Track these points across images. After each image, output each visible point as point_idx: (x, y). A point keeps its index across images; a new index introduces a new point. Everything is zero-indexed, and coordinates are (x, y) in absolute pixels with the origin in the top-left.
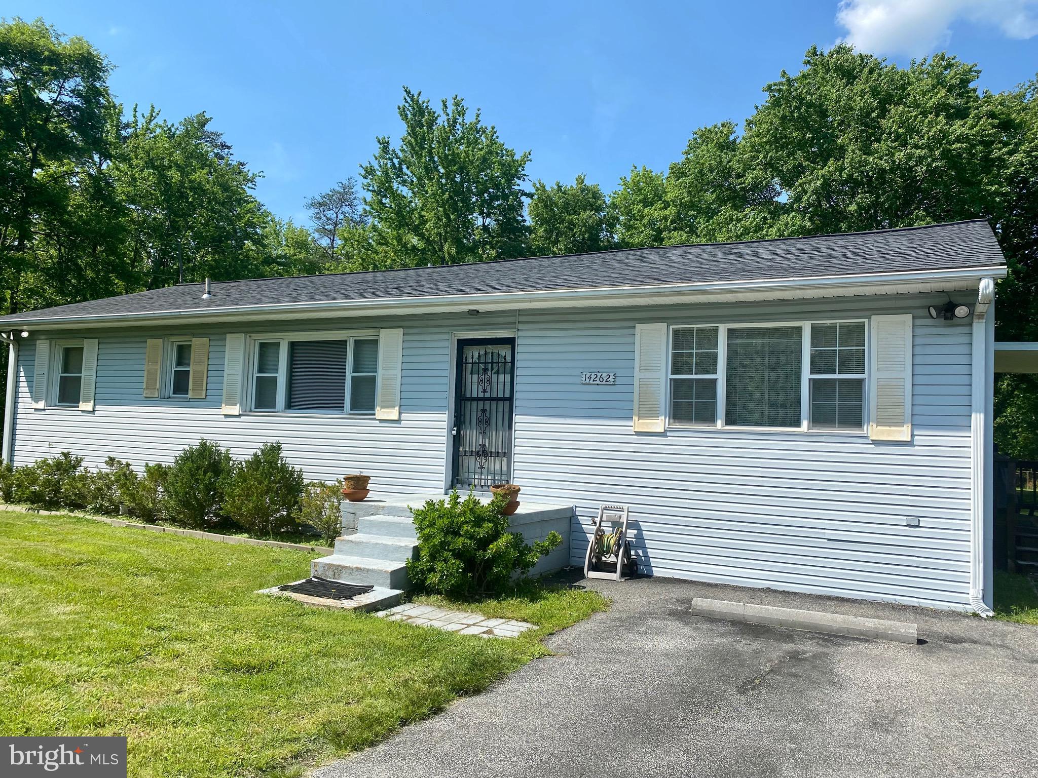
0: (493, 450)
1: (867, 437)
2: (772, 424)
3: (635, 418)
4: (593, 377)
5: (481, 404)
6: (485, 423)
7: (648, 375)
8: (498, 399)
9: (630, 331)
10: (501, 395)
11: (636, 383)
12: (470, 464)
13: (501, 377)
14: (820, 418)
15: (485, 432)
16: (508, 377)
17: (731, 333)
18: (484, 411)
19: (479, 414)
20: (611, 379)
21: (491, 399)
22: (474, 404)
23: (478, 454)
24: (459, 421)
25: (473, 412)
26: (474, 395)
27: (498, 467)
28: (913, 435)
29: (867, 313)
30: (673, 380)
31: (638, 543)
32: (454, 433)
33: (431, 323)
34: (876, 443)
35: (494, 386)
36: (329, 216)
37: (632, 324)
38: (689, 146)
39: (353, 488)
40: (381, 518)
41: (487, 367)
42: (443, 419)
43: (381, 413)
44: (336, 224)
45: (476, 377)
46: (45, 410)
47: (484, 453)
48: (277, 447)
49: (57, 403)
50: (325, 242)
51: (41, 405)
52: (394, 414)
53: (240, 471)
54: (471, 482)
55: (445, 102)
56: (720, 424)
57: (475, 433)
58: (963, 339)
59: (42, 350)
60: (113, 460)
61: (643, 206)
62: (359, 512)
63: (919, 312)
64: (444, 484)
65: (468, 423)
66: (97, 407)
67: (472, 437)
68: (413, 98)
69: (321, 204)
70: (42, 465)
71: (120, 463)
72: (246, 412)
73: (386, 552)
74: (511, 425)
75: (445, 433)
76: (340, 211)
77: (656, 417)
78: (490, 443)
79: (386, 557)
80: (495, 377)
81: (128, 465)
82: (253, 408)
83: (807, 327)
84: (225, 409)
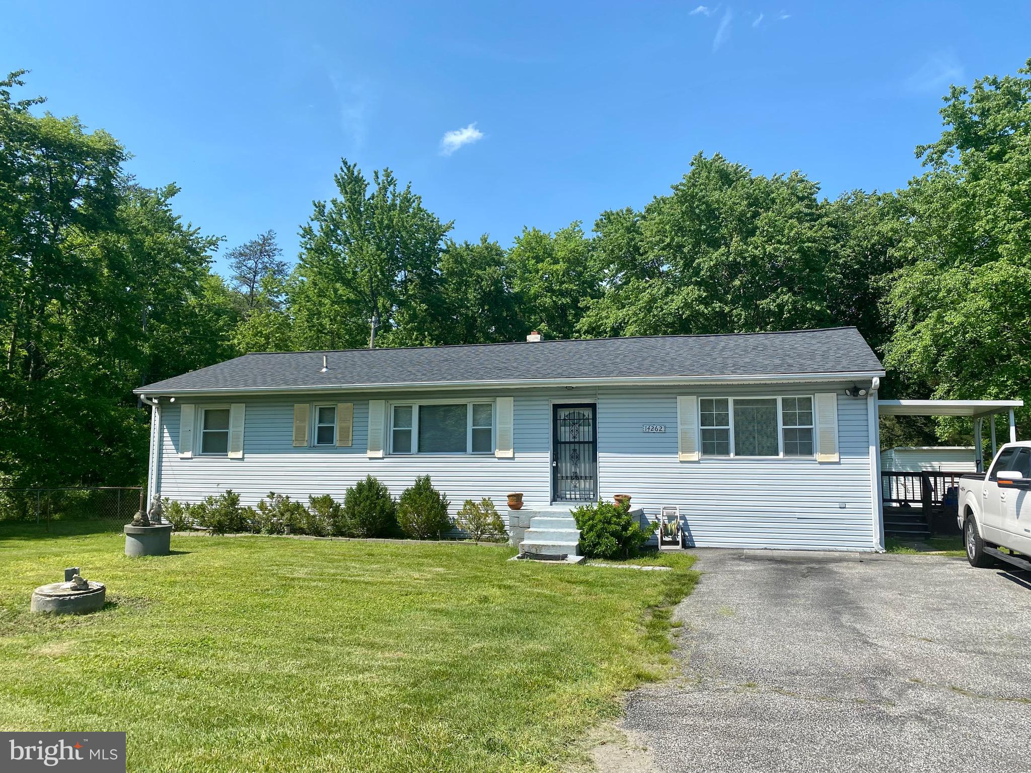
0: (583, 475)
1: (816, 460)
2: (760, 455)
3: (680, 453)
4: (651, 428)
5: (572, 445)
6: (575, 458)
7: (686, 427)
8: (584, 443)
9: (674, 400)
10: (586, 440)
11: (679, 432)
12: (563, 484)
13: (586, 428)
14: (789, 451)
15: (576, 464)
16: (591, 428)
17: (736, 402)
18: (575, 450)
19: (572, 452)
20: (663, 429)
21: (579, 443)
22: (567, 445)
23: (572, 478)
24: (556, 457)
25: (566, 452)
26: (567, 440)
27: (583, 486)
28: (840, 459)
29: (813, 392)
30: (703, 431)
31: (685, 528)
32: (554, 465)
33: (534, 393)
34: (821, 463)
35: (582, 434)
36: (249, 265)
37: (674, 396)
38: (597, 225)
39: (516, 501)
40: (542, 518)
41: (575, 422)
42: (547, 456)
43: (499, 453)
44: (256, 273)
45: (567, 428)
46: (192, 458)
47: (576, 477)
48: (427, 479)
49: (201, 453)
50: (245, 289)
51: (188, 454)
52: (509, 454)
53: (408, 496)
54: (568, 496)
55: (376, 173)
56: (732, 455)
57: (569, 465)
58: (863, 407)
59: (187, 411)
60: (273, 494)
61: (537, 262)
62: (521, 517)
63: (840, 392)
64: (549, 499)
65: (563, 458)
66: (246, 456)
67: (567, 468)
68: (348, 169)
69: (241, 254)
70: (210, 501)
71: (280, 496)
72: (387, 455)
73: (562, 536)
74: (595, 459)
75: (549, 465)
76: (260, 261)
77: (693, 452)
78: (580, 472)
79: (562, 540)
80: (581, 428)
81: (288, 498)
82: (391, 452)
83: (779, 399)
84: (370, 454)
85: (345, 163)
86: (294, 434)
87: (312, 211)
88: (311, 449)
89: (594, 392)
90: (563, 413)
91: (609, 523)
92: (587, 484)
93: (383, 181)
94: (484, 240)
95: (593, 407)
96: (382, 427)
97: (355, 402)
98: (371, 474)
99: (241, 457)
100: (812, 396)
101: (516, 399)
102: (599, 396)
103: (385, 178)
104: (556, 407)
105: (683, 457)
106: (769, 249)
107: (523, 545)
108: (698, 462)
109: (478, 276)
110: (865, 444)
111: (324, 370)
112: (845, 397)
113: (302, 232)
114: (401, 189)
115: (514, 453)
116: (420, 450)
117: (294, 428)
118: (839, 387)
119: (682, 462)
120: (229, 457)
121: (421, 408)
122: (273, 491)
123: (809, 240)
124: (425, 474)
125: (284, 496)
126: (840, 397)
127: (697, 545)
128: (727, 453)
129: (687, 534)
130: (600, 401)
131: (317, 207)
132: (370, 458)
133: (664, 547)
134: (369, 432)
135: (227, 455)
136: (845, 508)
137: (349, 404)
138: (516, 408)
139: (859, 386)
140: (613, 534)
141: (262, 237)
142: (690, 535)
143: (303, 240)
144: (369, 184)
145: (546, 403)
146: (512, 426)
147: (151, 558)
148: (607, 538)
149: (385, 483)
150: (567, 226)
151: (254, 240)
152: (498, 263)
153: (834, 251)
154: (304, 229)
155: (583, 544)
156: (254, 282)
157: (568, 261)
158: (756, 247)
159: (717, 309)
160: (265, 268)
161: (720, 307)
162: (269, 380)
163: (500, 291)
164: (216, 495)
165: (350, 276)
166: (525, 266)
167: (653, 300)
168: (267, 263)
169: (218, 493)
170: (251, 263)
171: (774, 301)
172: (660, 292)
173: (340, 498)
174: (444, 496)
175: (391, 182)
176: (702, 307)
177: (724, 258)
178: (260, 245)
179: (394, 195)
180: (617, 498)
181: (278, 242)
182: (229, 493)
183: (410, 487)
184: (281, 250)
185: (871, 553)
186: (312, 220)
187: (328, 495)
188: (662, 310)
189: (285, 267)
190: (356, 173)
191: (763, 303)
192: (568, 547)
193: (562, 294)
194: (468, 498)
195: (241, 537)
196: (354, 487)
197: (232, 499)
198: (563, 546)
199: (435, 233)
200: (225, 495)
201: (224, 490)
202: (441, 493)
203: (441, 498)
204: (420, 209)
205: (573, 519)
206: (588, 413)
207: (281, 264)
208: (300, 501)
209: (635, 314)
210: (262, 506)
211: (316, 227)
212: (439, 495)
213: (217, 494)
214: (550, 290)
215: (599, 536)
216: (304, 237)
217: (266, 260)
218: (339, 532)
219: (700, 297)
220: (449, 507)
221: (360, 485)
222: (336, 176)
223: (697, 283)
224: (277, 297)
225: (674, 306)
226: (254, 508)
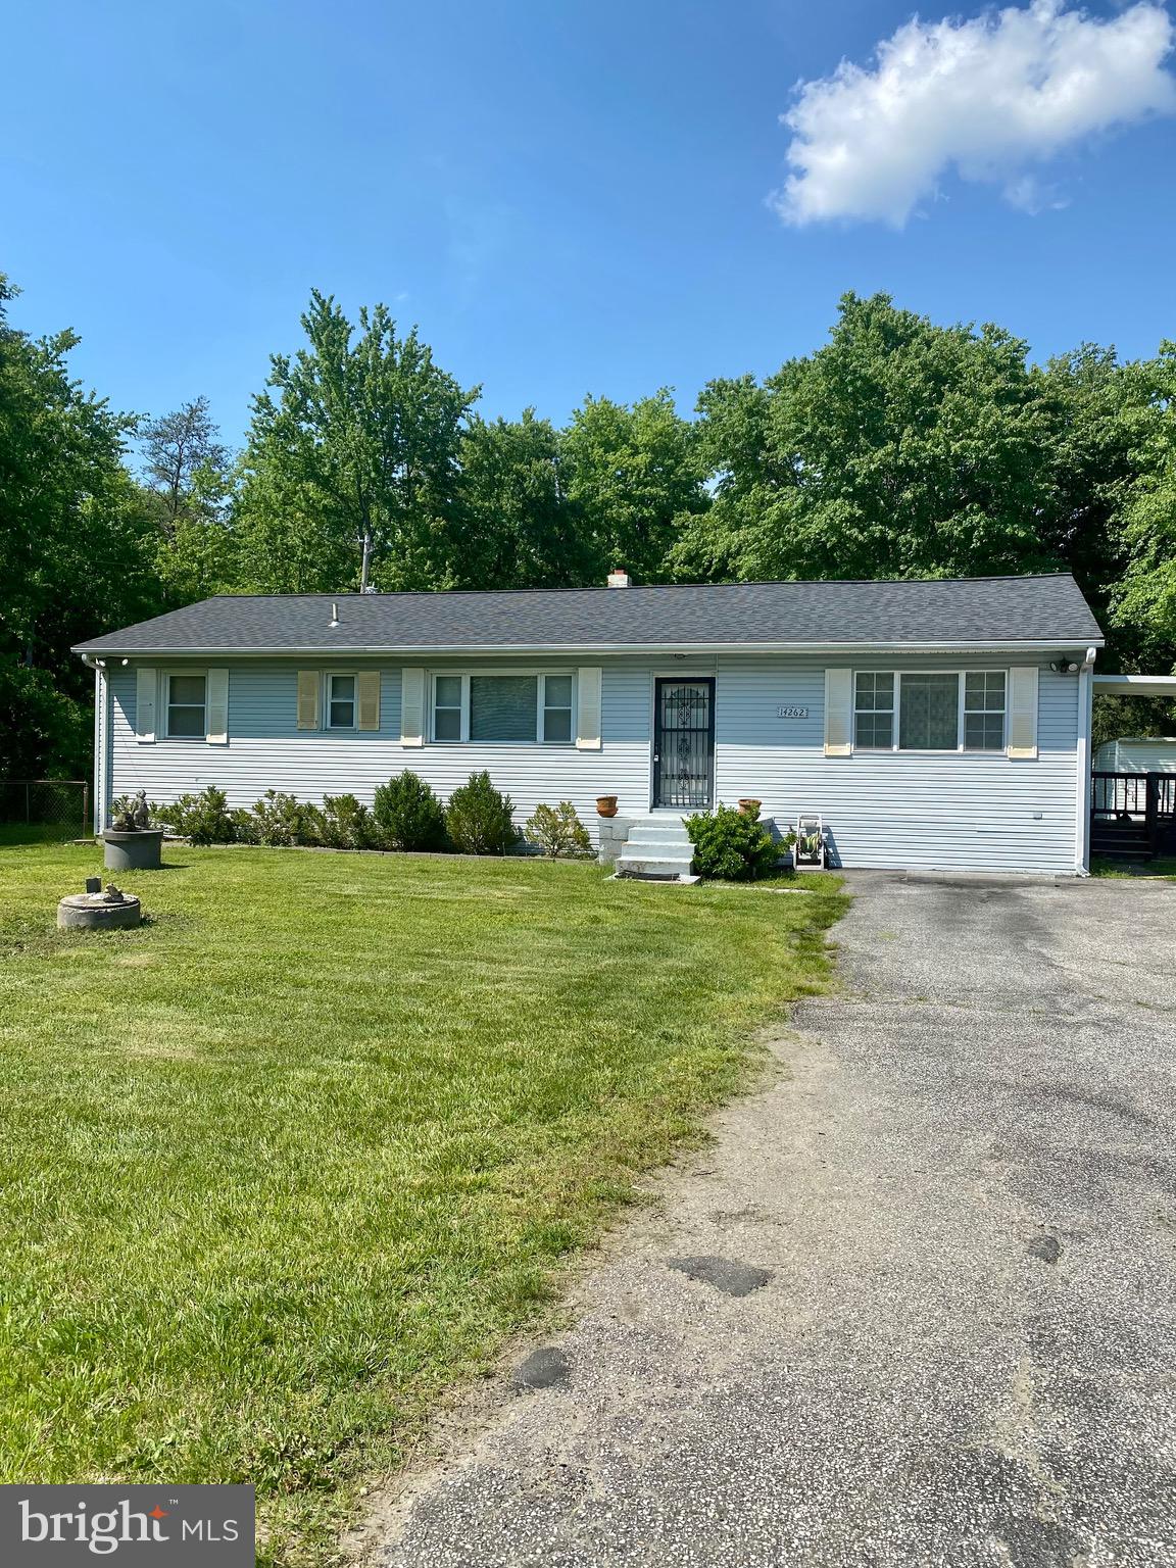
0: (694, 773)
1: (1006, 756)
2: (932, 747)
3: (826, 745)
4: (788, 711)
5: (681, 734)
6: (685, 750)
7: (836, 710)
8: (697, 730)
9: (821, 675)
10: (700, 726)
11: (826, 716)
12: (671, 787)
13: (700, 711)
14: (971, 743)
15: (685, 759)
16: (706, 711)
17: (904, 678)
18: (684, 740)
19: (680, 743)
20: (804, 713)
21: (691, 730)
22: (674, 734)
23: (680, 778)
24: (658, 750)
25: (672, 742)
26: (674, 727)
27: (694, 788)
28: (1038, 754)
29: (1007, 666)
30: (858, 715)
31: (829, 843)
32: (656, 759)
33: (631, 663)
34: (1013, 760)
35: (694, 719)
36: (170, 451)
37: (820, 668)
38: (702, 401)
39: (608, 807)
40: (643, 829)
41: (684, 702)
42: (647, 748)
43: (581, 743)
44: (180, 464)
45: (675, 711)
46: (155, 743)
47: (685, 776)
48: (485, 776)
49: (167, 736)
50: (165, 488)
51: (150, 737)
52: (595, 744)
53: (460, 798)
54: (674, 801)
55: (364, 312)
56: (895, 748)
57: (675, 759)
58: (1074, 686)
59: (146, 679)
60: (274, 793)
61: (606, 452)
62: (615, 826)
63: (1044, 666)
64: (648, 805)
65: (668, 751)
66: (231, 740)
67: (673, 763)
68: (323, 304)
69: (158, 434)
70: (186, 800)
71: (283, 796)
72: (428, 743)
73: (671, 851)
74: (711, 751)
75: (649, 759)
76: (185, 444)
77: (844, 743)
78: (691, 767)
79: (670, 856)
80: (694, 711)
81: (293, 798)
82: (433, 739)
83: (962, 674)
84: (405, 741)
85: (318, 297)
86: (299, 713)
87: (269, 371)
88: (323, 733)
89: (711, 662)
90: (669, 690)
91: (733, 835)
92: (700, 784)
93: (375, 322)
94: (528, 417)
95: (711, 682)
96: (422, 705)
97: (382, 671)
98: (410, 768)
99: (225, 742)
100: (1006, 671)
101: (605, 670)
102: (720, 668)
103: (377, 320)
104: (660, 682)
105: (829, 749)
106: (955, 447)
107: (621, 862)
108: (849, 757)
109: (518, 472)
110: (1073, 736)
111: (334, 624)
112: (1051, 673)
113: (255, 404)
114: (402, 335)
115: (602, 743)
116: (472, 737)
117: (298, 706)
118: (1042, 659)
119: (828, 757)
120: (207, 741)
121: (473, 679)
122: (274, 789)
123: (1012, 433)
124: (482, 769)
125: (288, 795)
126: (1042, 673)
127: (844, 864)
128: (889, 745)
129: (831, 850)
130: (720, 674)
131: (276, 364)
132: (405, 747)
133: (800, 867)
134: (402, 712)
135: (205, 739)
136: (1041, 818)
137: (374, 674)
138: (606, 682)
139: (1070, 659)
140: (738, 849)
141: (188, 408)
142: (836, 853)
143: (256, 416)
144: (353, 328)
145: (647, 675)
146: (599, 707)
147: (141, 872)
148: (731, 854)
149: (428, 780)
150: (652, 395)
151: (175, 412)
152: (550, 455)
153: (1047, 449)
154: (260, 401)
155: (699, 862)
156: (178, 477)
157: (653, 449)
158: (935, 445)
159: (877, 535)
160: (194, 455)
161: (881, 530)
162: (259, 636)
163: (550, 497)
164: (194, 793)
165: (326, 471)
166: (587, 456)
167: (784, 518)
168: (197, 447)
169: (197, 790)
170: (173, 448)
171: (960, 523)
172: (795, 506)
173: (367, 801)
174: (508, 799)
175: (387, 326)
176: (855, 532)
177: (890, 459)
178: (185, 419)
179: (391, 348)
180: (742, 803)
181: (212, 415)
182: (211, 790)
183: (463, 787)
184: (218, 427)
185: (1072, 876)
186: (269, 384)
187: (351, 795)
188: (797, 535)
189: (223, 454)
190: (334, 313)
191: (944, 526)
192: (680, 864)
193: (642, 501)
194: (542, 802)
195: (235, 849)
196: (387, 786)
197: (217, 800)
198: (674, 863)
199: (454, 406)
200: (207, 793)
201: (206, 787)
202: (504, 795)
203: (504, 801)
204: (430, 368)
205: (685, 830)
206: (703, 690)
207: (217, 450)
208: (312, 802)
209: (757, 540)
210: (259, 808)
211: (277, 395)
212: (500, 797)
213: (196, 792)
214: (626, 496)
215: (720, 851)
216: (257, 411)
217: (195, 443)
218: (367, 843)
219: (852, 515)
220: (514, 814)
221: (395, 786)
222: (304, 317)
223: (847, 496)
224: (216, 501)
225: (814, 529)
226: (249, 811)
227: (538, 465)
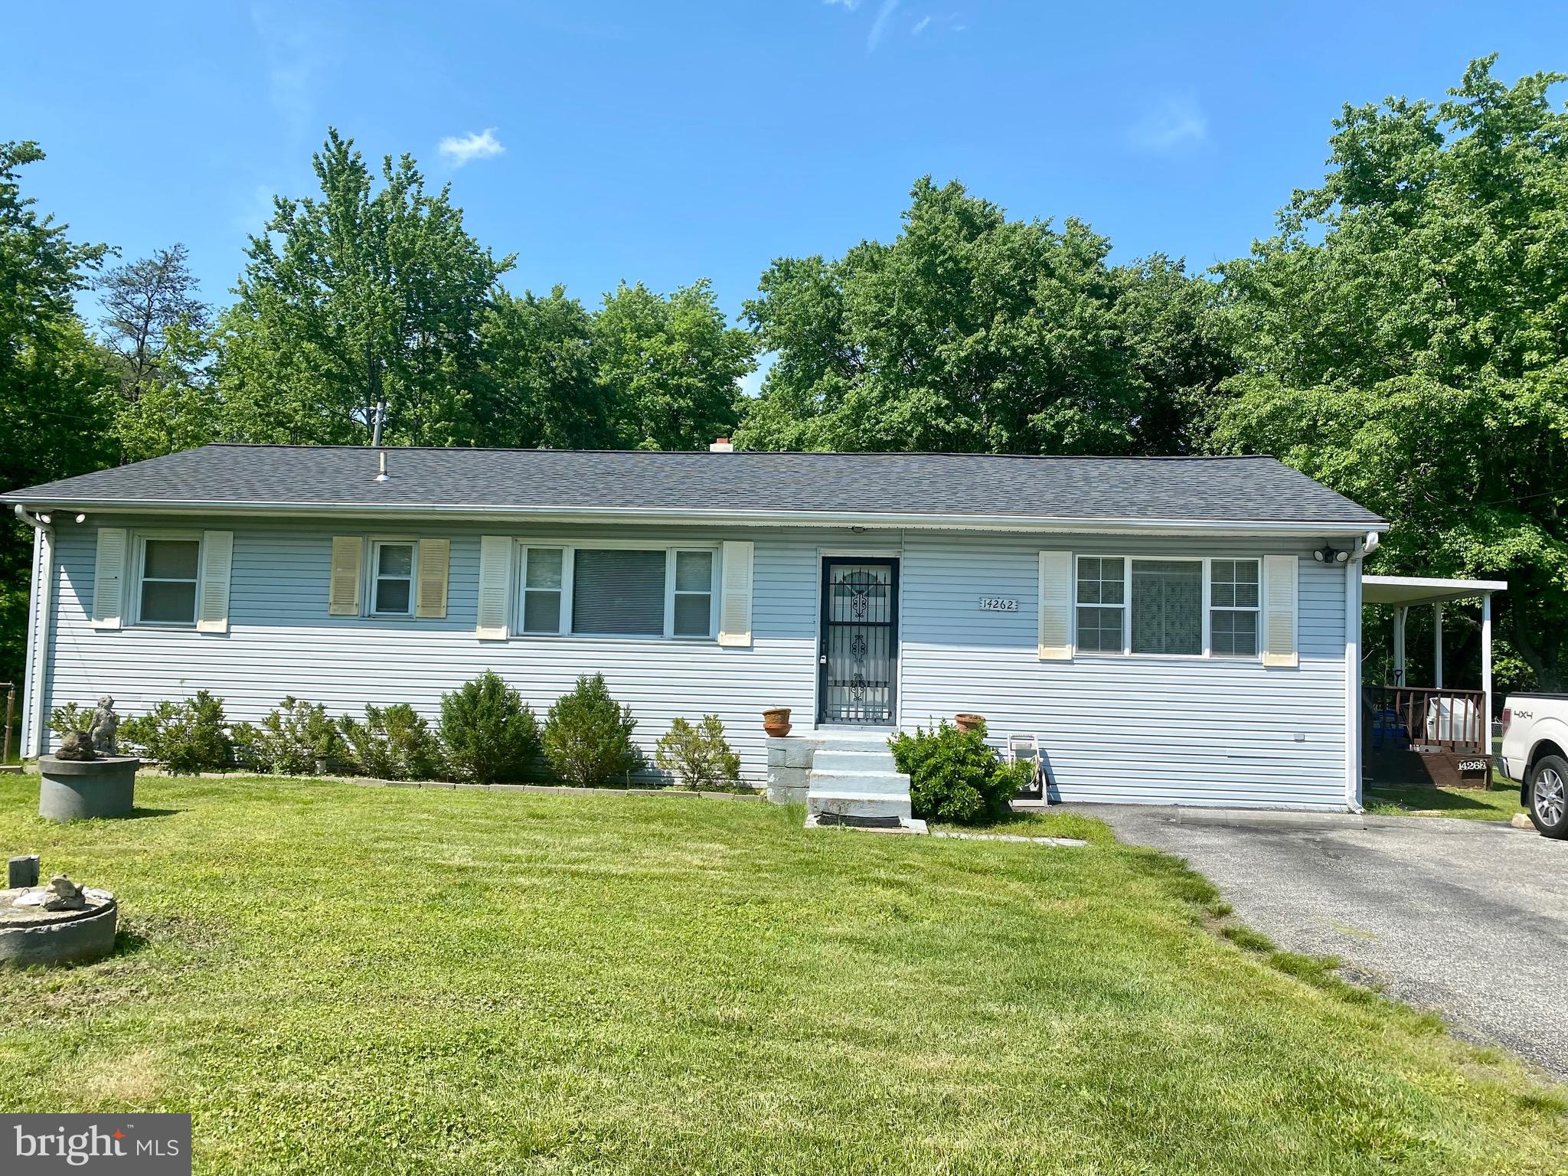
0: (871, 679)
1: (1261, 664)
2: (1167, 652)
4: (994, 603)
5: (855, 629)
6: (859, 650)
7: (1053, 603)
8: (875, 625)
9: (1034, 558)
10: (880, 620)
11: (1041, 610)
12: (835, 695)
13: (880, 600)
14: (1219, 646)
15: (861, 661)
16: (888, 600)
17: (1135, 565)
18: (859, 637)
19: (854, 639)
20: (1013, 606)
21: (868, 624)
22: (847, 629)
23: (853, 685)
24: (824, 649)
25: (843, 639)
26: (847, 619)
27: (870, 697)
28: (1299, 662)
29: (1262, 552)
30: (1079, 608)
31: (1046, 770)
32: (823, 661)
33: (790, 537)
34: (1269, 669)
35: (872, 610)
36: (137, 302)
37: (1034, 550)
38: (766, 279)
39: (779, 723)
40: (829, 753)
41: (863, 589)
42: (814, 644)
43: (724, 639)
44: (149, 317)
45: (848, 600)
46: (119, 630)
47: (859, 683)
48: (599, 680)
49: (138, 621)
50: (128, 345)
51: (114, 623)
52: (744, 640)
53: (566, 709)
54: (844, 715)
55: (388, 160)
56: (1127, 652)
57: (847, 661)
58: (1340, 579)
59: (111, 543)
60: (293, 700)
61: (639, 338)
62: (789, 749)
63: (1303, 554)
64: (813, 719)
65: (838, 651)
66: (233, 628)
67: (844, 666)
68: (339, 146)
69: (123, 282)
70: (165, 710)
71: (306, 705)
72: (514, 636)
73: (877, 784)
74: (893, 652)
75: (814, 661)
76: (157, 296)
77: (1063, 645)
78: (868, 673)
79: (878, 790)
80: (872, 600)
81: (321, 708)
82: (521, 630)
83: (1207, 563)
84: (482, 633)
85: (335, 136)
86: (332, 592)
87: (271, 214)
88: (365, 619)
89: (897, 539)
90: (839, 573)
91: (963, 762)
92: (879, 694)
93: (398, 174)
94: (558, 292)
95: (893, 564)
96: (507, 585)
97: (454, 539)
98: (493, 669)
99: (224, 630)
100: (1259, 559)
101: (760, 545)
102: (907, 547)
103: (402, 171)
104: (828, 563)
105: (1044, 652)
106: (1049, 337)
107: (815, 800)
108: (1070, 662)
109: (548, 351)
110: (1339, 640)
111: (381, 478)
112: (1313, 562)
113: (252, 247)
114: (432, 190)
115: (752, 639)
116: (575, 629)
117: (333, 582)
118: (1301, 546)
119: (1043, 661)
120: (198, 629)
121: (578, 553)
122: (292, 694)
123: (1107, 326)
124: (594, 672)
125: (315, 704)
126: (1304, 562)
127: (1065, 798)
128: (1118, 648)
129: (1051, 780)
130: (907, 555)
131: (280, 207)
132: (482, 641)
133: (1017, 803)
134: (481, 593)
135: (195, 627)
136: (1303, 741)
137: (443, 542)
138: (758, 561)
139: (1340, 545)
140: (973, 781)
141: (163, 255)
142: (1054, 783)
143: (253, 262)
144: (373, 177)
145: (813, 554)
146: (749, 592)
148: (963, 789)
149: (518, 686)
151: (146, 259)
154: (257, 244)
155: (918, 798)
156: (146, 333)
159: (964, 426)
160: (167, 309)
162: (280, 489)
164: (177, 700)
165: (331, 332)
166: (618, 341)
168: (170, 301)
169: (180, 696)
170: (141, 299)
171: (1052, 417)
173: (430, 713)
174: (628, 710)
175: (413, 179)
176: (941, 422)
177: (980, 347)
178: (157, 267)
179: (417, 202)
180: (960, 719)
181: (191, 265)
182: (203, 696)
183: (569, 694)
184: (198, 281)
185: (1342, 812)
186: (270, 229)
187: (407, 705)
189: (203, 311)
190: (351, 158)
191: (1036, 419)
192: (898, 803)
193: (678, 392)
194: (679, 716)
195: (238, 779)
196: (460, 692)
197: (209, 709)
198: (889, 802)
199: (483, 274)
200: (196, 700)
201: (195, 691)
202: (622, 705)
203: (622, 713)
204: (458, 231)
205: (890, 754)
206: (883, 575)
207: (194, 306)
208: (351, 714)
210: (273, 722)
211: (279, 243)
212: (618, 708)
213: (181, 699)
214: (662, 385)
215: (949, 785)
216: (254, 256)
217: (168, 296)
218: (427, 770)
219: (938, 405)
220: (634, 730)
221: (472, 693)
222: (317, 157)
223: (933, 385)
224: (192, 362)
225: (895, 416)
226: (259, 726)
227: (570, 343)
